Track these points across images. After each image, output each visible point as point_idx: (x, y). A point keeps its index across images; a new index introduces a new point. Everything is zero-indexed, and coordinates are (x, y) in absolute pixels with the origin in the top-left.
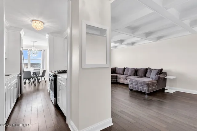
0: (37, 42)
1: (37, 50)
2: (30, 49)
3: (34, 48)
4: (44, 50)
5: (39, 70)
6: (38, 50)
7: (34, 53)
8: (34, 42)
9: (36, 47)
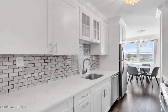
0: (145, 30)
1: (145, 41)
2: (137, 41)
3: (142, 39)
4: (156, 40)
5: (149, 65)
6: (147, 40)
7: (141, 46)
8: (141, 32)
9: (144, 38)
